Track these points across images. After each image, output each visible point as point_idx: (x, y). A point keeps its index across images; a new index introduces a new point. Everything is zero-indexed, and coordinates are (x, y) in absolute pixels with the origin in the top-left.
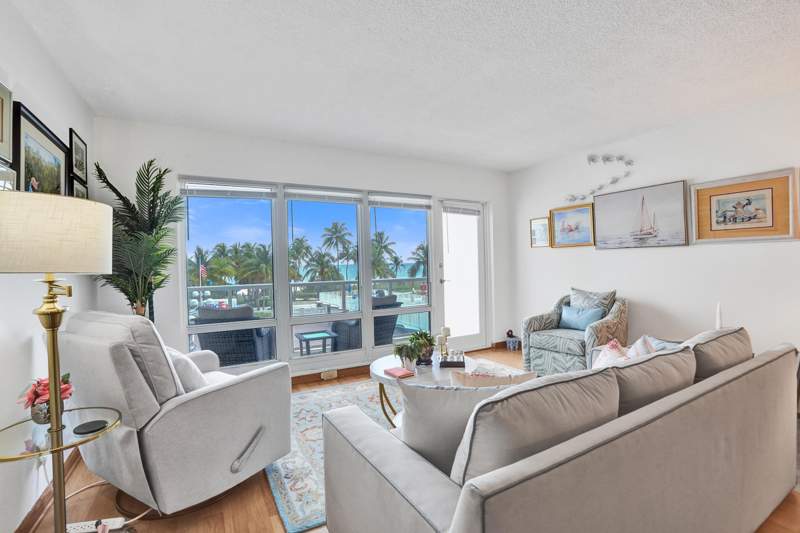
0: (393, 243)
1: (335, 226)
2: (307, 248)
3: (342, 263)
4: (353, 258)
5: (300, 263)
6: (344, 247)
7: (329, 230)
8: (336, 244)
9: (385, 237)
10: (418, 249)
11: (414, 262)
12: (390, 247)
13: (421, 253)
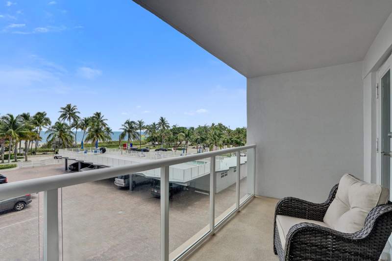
0: (107, 120)
1: (69, 106)
2: (47, 120)
3: (74, 130)
4: (80, 127)
5: (41, 129)
6: (74, 120)
7: (64, 109)
8: (69, 118)
9: (101, 116)
10: (126, 123)
11: (123, 131)
12: (104, 121)
13: (127, 125)
